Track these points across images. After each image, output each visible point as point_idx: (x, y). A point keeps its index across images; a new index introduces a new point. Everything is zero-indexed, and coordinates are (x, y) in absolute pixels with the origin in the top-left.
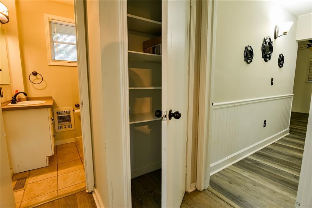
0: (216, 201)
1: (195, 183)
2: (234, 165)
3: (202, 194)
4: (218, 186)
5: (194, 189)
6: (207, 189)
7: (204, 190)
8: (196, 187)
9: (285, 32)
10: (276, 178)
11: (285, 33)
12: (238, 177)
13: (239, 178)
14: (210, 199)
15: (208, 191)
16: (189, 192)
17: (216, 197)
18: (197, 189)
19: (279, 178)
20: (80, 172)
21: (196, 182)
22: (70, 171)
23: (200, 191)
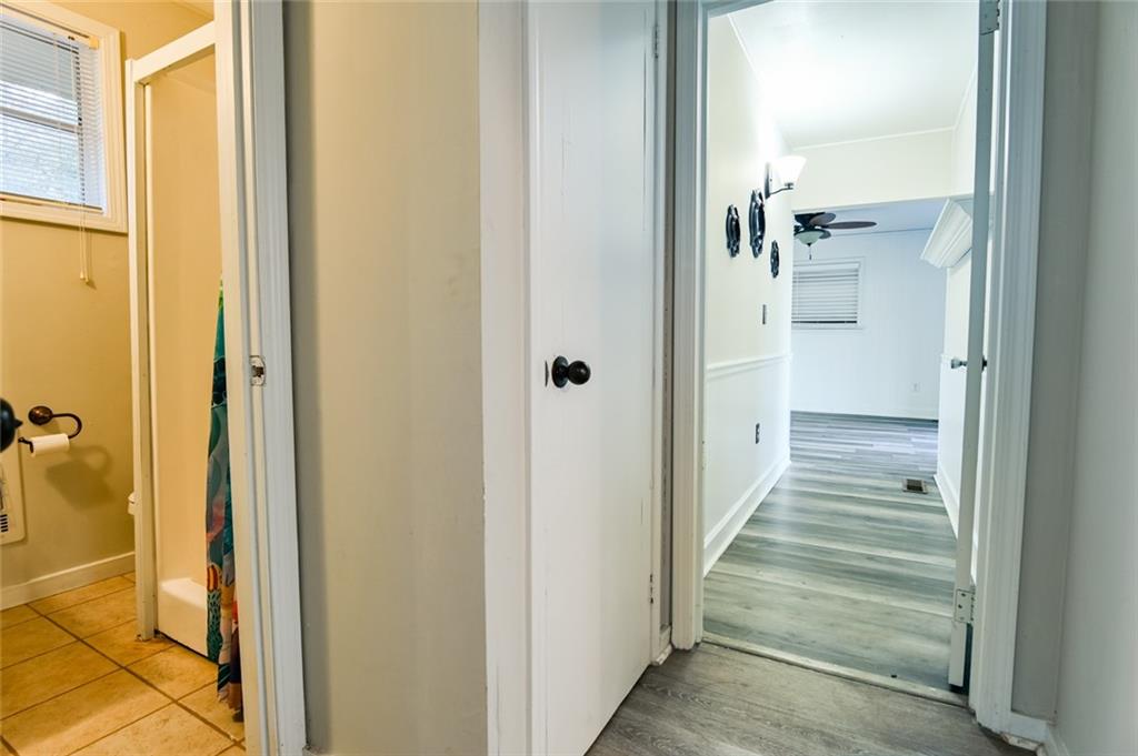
0: (746, 664)
1: (669, 629)
2: (720, 559)
3: (699, 658)
4: (725, 624)
5: (668, 650)
6: (703, 641)
7: (697, 644)
8: (670, 642)
9: (790, 181)
10: (836, 570)
11: (789, 186)
12: (754, 588)
13: (758, 590)
14: (727, 662)
15: (707, 646)
16: (661, 663)
17: (737, 653)
18: (676, 646)
19: (843, 568)
20: (166, 721)
21: (671, 624)
22: (102, 735)
23: (686, 652)
